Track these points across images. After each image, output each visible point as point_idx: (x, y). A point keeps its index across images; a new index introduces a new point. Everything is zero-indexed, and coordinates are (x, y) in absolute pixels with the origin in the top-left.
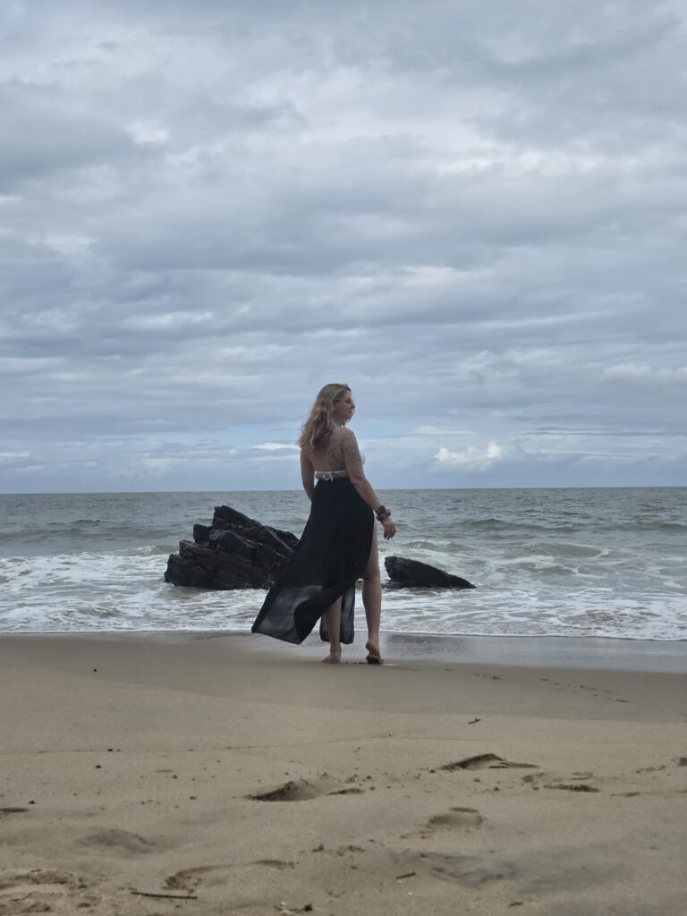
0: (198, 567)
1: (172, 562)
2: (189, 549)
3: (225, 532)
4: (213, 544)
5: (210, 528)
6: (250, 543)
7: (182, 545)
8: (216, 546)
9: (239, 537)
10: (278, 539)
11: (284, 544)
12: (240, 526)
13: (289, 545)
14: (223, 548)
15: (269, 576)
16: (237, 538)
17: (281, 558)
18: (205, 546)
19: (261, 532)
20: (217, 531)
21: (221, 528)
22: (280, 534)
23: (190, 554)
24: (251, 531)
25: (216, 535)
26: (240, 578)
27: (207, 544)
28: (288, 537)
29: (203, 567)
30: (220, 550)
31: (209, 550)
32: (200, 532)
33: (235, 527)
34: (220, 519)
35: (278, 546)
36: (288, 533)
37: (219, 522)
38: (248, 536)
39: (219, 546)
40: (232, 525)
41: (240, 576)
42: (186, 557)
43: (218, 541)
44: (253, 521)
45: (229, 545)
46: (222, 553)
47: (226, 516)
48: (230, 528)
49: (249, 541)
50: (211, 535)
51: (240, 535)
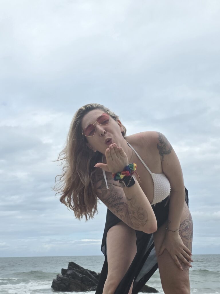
0: (63, 284)
1: (54, 282)
2: (60, 278)
3: (72, 271)
4: (68, 276)
5: (67, 270)
6: (80, 275)
7: (58, 276)
8: (69, 276)
9: (77, 273)
10: (90, 274)
11: (92, 276)
12: (77, 269)
13: (94, 276)
14: (71, 277)
15: (87, 287)
16: (76, 273)
17: (91, 280)
18: (65, 277)
19: (84, 271)
20: (69, 271)
21: (71, 270)
22: (91, 272)
23: (60, 279)
24: (81, 271)
25: (69, 272)
26: (77, 288)
27: (66, 275)
28: (93, 273)
29: (64, 284)
30: (70, 278)
31: (67, 278)
32: (63, 271)
33: (75, 269)
34: (70, 267)
35: (90, 276)
36: (93, 271)
37: (70, 268)
38: (80, 273)
39: (70, 276)
40: (74, 269)
41: (77, 287)
42: (59, 280)
43: (70, 274)
44: (81, 267)
45: (74, 276)
46: (71, 279)
47: (72, 265)
48: (74, 270)
49: (80, 274)
50: (67, 272)
51: (77, 272)
